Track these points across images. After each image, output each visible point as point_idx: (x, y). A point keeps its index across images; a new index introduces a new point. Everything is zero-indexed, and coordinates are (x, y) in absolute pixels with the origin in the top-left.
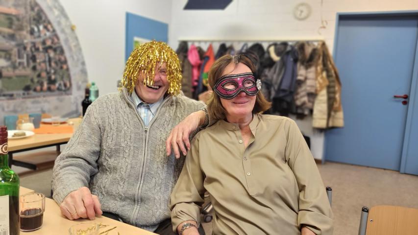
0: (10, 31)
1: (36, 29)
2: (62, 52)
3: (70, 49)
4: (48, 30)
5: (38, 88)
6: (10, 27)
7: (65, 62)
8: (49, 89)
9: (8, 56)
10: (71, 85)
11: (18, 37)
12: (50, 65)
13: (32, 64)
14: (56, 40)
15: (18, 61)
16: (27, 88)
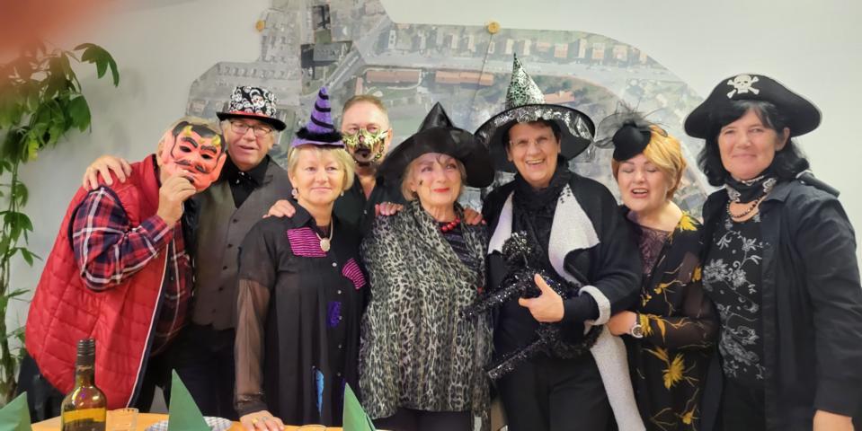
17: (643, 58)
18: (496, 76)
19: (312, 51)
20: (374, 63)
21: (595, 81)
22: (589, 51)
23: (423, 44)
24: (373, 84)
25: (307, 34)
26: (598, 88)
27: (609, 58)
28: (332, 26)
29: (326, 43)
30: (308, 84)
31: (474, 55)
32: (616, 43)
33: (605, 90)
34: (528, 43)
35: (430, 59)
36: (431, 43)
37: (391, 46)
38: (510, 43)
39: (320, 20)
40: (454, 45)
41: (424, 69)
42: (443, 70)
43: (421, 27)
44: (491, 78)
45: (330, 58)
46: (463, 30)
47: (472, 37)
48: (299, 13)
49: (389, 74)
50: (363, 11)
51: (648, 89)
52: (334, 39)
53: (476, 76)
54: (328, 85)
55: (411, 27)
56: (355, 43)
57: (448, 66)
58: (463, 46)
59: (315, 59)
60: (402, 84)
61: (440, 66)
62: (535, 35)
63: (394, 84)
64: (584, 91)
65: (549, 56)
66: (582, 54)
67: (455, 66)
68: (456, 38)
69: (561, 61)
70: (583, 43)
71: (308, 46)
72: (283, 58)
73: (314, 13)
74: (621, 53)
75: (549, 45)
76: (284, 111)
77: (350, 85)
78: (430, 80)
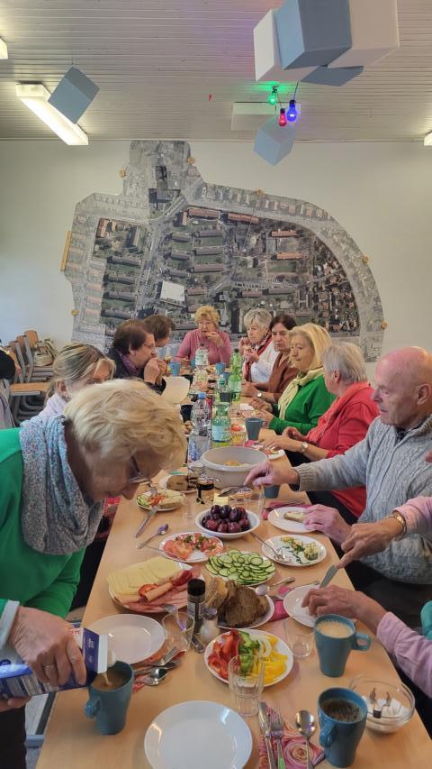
0: (294, 274)
1: (319, 269)
2: (349, 288)
3: (360, 284)
4: (333, 268)
6: (294, 271)
7: (353, 299)
9: (290, 298)
10: (358, 325)
11: (300, 279)
12: (334, 304)
13: (313, 304)
14: (342, 277)
15: (300, 302)
17: (329, 217)
18: (260, 219)
19: (156, 193)
20: (192, 204)
21: (307, 227)
22: (305, 211)
23: (221, 197)
24: (193, 216)
25: (153, 182)
26: (307, 230)
27: (314, 216)
28: (168, 179)
29: (165, 190)
30: (154, 213)
31: (249, 206)
32: (317, 208)
33: (310, 231)
34: (276, 203)
35: (225, 206)
36: (225, 196)
37: (203, 196)
38: (268, 202)
39: (161, 175)
40: (238, 200)
41: (221, 211)
42: (231, 213)
43: (221, 187)
44: (257, 220)
45: (167, 199)
46: (243, 192)
47: (248, 196)
48: (147, 169)
49: (202, 212)
50: (187, 173)
51: (330, 232)
52: (169, 188)
53: (249, 218)
54: (166, 214)
55: (215, 186)
56: (182, 192)
57: (235, 210)
58: (243, 201)
59: (159, 197)
60: (209, 218)
61: (230, 210)
62: (280, 199)
63: (204, 218)
64: (302, 231)
65: (286, 211)
66: (302, 213)
67: (238, 211)
68: (239, 196)
69: (290, 213)
70: (303, 206)
71: (153, 189)
72: (137, 196)
73: (156, 170)
74: (319, 214)
75: (286, 206)
76: (140, 227)
77: (179, 215)
78: (225, 217)
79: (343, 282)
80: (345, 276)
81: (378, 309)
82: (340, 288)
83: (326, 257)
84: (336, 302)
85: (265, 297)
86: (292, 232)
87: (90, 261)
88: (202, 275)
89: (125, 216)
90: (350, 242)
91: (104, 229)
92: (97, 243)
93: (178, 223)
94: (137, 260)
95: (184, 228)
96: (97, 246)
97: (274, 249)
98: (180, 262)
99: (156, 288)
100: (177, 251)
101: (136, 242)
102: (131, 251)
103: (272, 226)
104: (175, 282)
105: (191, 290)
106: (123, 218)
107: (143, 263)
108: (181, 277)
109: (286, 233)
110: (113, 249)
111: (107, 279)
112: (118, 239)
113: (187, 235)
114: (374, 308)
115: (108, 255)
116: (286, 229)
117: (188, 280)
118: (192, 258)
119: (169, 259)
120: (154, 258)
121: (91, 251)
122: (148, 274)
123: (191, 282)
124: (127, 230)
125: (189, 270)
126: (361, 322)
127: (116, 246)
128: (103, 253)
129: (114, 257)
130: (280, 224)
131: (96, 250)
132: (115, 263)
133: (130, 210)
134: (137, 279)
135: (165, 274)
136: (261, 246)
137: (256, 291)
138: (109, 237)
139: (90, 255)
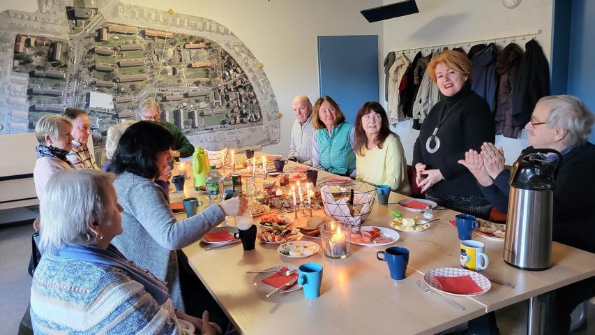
0: (208, 79)
1: (227, 74)
2: (251, 88)
3: (259, 85)
4: (238, 73)
5: (233, 121)
6: (207, 77)
7: (255, 96)
8: (242, 121)
9: (207, 99)
10: (261, 116)
11: (213, 83)
12: (241, 101)
13: (226, 103)
14: (245, 79)
15: (215, 101)
16: (224, 123)
17: (229, 32)
18: (174, 34)
19: (73, 11)
20: (111, 21)
21: (213, 40)
22: (210, 27)
23: (137, 16)
24: (112, 32)
26: (215, 43)
27: (218, 31)
29: (82, 8)
30: (74, 29)
31: (163, 24)
32: (220, 25)
33: (217, 44)
34: (186, 21)
35: (142, 23)
37: (120, 14)
38: (178, 19)
41: (139, 28)
42: (148, 29)
43: (135, 7)
44: (171, 35)
45: (85, 16)
46: (156, 12)
47: (161, 16)
49: (121, 29)
51: (232, 44)
52: (86, 6)
53: (164, 33)
54: (86, 30)
55: (130, 6)
56: (100, 10)
57: (151, 27)
58: (157, 20)
59: (76, 15)
60: (128, 34)
61: (147, 27)
62: (189, 17)
63: (124, 34)
64: (210, 44)
65: (195, 27)
66: (208, 28)
67: (154, 28)
68: (153, 15)
69: (198, 29)
70: (208, 23)
71: (70, 8)
72: (55, 13)
74: (222, 29)
75: (194, 23)
76: (60, 42)
77: (99, 31)
78: (143, 33)
79: (246, 84)
80: (247, 78)
81: (274, 103)
82: (245, 88)
83: (231, 64)
84: (243, 100)
85: (186, 99)
86: (202, 45)
87: (10, 76)
88: (128, 85)
89: (43, 32)
90: (247, 51)
91: (22, 45)
92: (16, 58)
93: (99, 38)
94: (61, 73)
95: (106, 43)
96: (17, 62)
97: (188, 59)
98: (105, 73)
99: (85, 97)
100: (101, 64)
101: (59, 56)
102: (54, 65)
103: (185, 40)
104: (102, 91)
105: (119, 98)
106: (41, 34)
107: (69, 75)
108: (108, 87)
109: (197, 45)
110: (34, 63)
111: (31, 93)
112: (39, 54)
113: (109, 49)
114: (271, 102)
115: (30, 70)
116: (197, 42)
117: (115, 90)
118: (117, 70)
119: (94, 71)
120: (79, 71)
121: (10, 66)
122: (74, 86)
123: (118, 91)
124: (47, 45)
125: (114, 81)
126: (263, 114)
127: (37, 60)
128: (24, 69)
129: (37, 72)
130: (191, 38)
131: (16, 65)
132: (38, 77)
133: (48, 27)
134: (63, 91)
135: (92, 84)
136: (177, 57)
137: (178, 95)
138: (28, 52)
139: (9, 70)
